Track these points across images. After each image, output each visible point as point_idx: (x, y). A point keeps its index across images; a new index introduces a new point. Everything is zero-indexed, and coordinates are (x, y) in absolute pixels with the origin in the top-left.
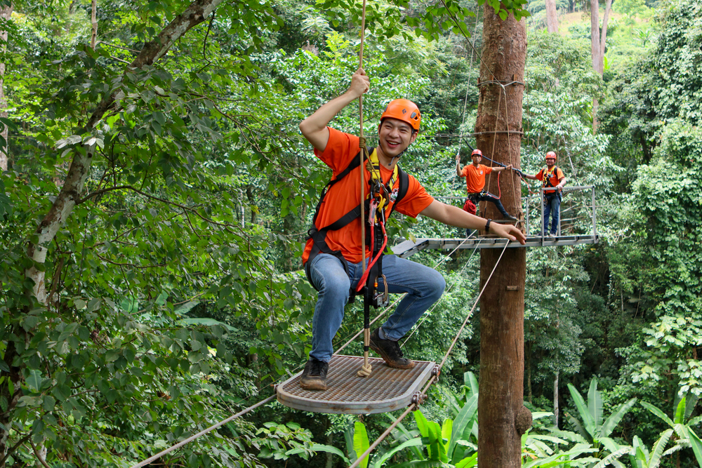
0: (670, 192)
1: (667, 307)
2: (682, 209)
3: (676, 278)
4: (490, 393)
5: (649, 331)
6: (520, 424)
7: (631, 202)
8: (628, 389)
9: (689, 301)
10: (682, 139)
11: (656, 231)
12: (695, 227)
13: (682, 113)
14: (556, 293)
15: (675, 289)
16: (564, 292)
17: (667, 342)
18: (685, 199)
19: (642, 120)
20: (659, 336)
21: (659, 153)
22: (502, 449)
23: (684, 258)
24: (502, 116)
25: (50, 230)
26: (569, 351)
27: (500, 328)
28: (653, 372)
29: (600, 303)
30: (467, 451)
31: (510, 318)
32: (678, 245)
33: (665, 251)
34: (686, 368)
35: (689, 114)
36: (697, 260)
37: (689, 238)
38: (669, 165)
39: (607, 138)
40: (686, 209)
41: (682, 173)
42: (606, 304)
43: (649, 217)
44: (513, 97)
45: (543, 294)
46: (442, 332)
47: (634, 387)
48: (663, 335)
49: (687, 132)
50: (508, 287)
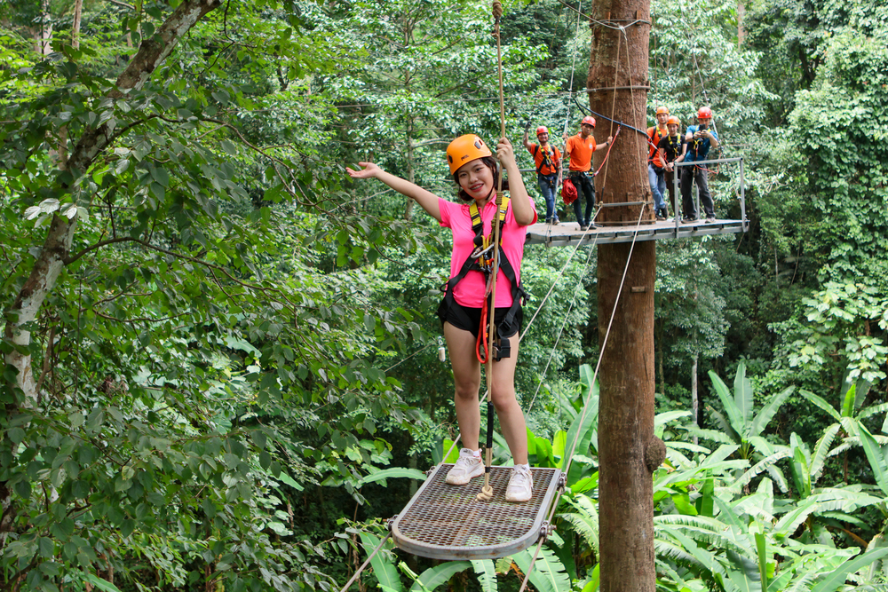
0: (837, 125)
1: (833, 271)
2: (853, 145)
3: (844, 234)
4: (612, 421)
5: (810, 302)
6: (651, 458)
7: (788, 138)
8: (785, 375)
9: (860, 263)
10: (854, 55)
11: (820, 175)
12: (868, 168)
13: (852, 20)
14: (694, 257)
15: (843, 248)
16: (703, 255)
17: (833, 316)
18: (856, 133)
19: (801, 30)
20: (823, 309)
21: (823, 73)
22: (628, 490)
23: (855, 208)
24: (623, 67)
25: (33, 301)
26: (710, 329)
27: (624, 340)
28: (815, 354)
29: (749, 265)
30: (584, 468)
31: (636, 327)
32: (846, 193)
33: (830, 200)
34: (857, 347)
35: (862, 22)
36: (871, 210)
37: (860, 182)
38: (835, 89)
39: (756, 56)
40: (857, 146)
41: (852, 99)
42: (755, 266)
43: (810, 157)
44: (636, 41)
45: (677, 259)
46: (550, 320)
47: (791, 372)
48: (828, 307)
49: (859, 46)
50: (634, 288)
